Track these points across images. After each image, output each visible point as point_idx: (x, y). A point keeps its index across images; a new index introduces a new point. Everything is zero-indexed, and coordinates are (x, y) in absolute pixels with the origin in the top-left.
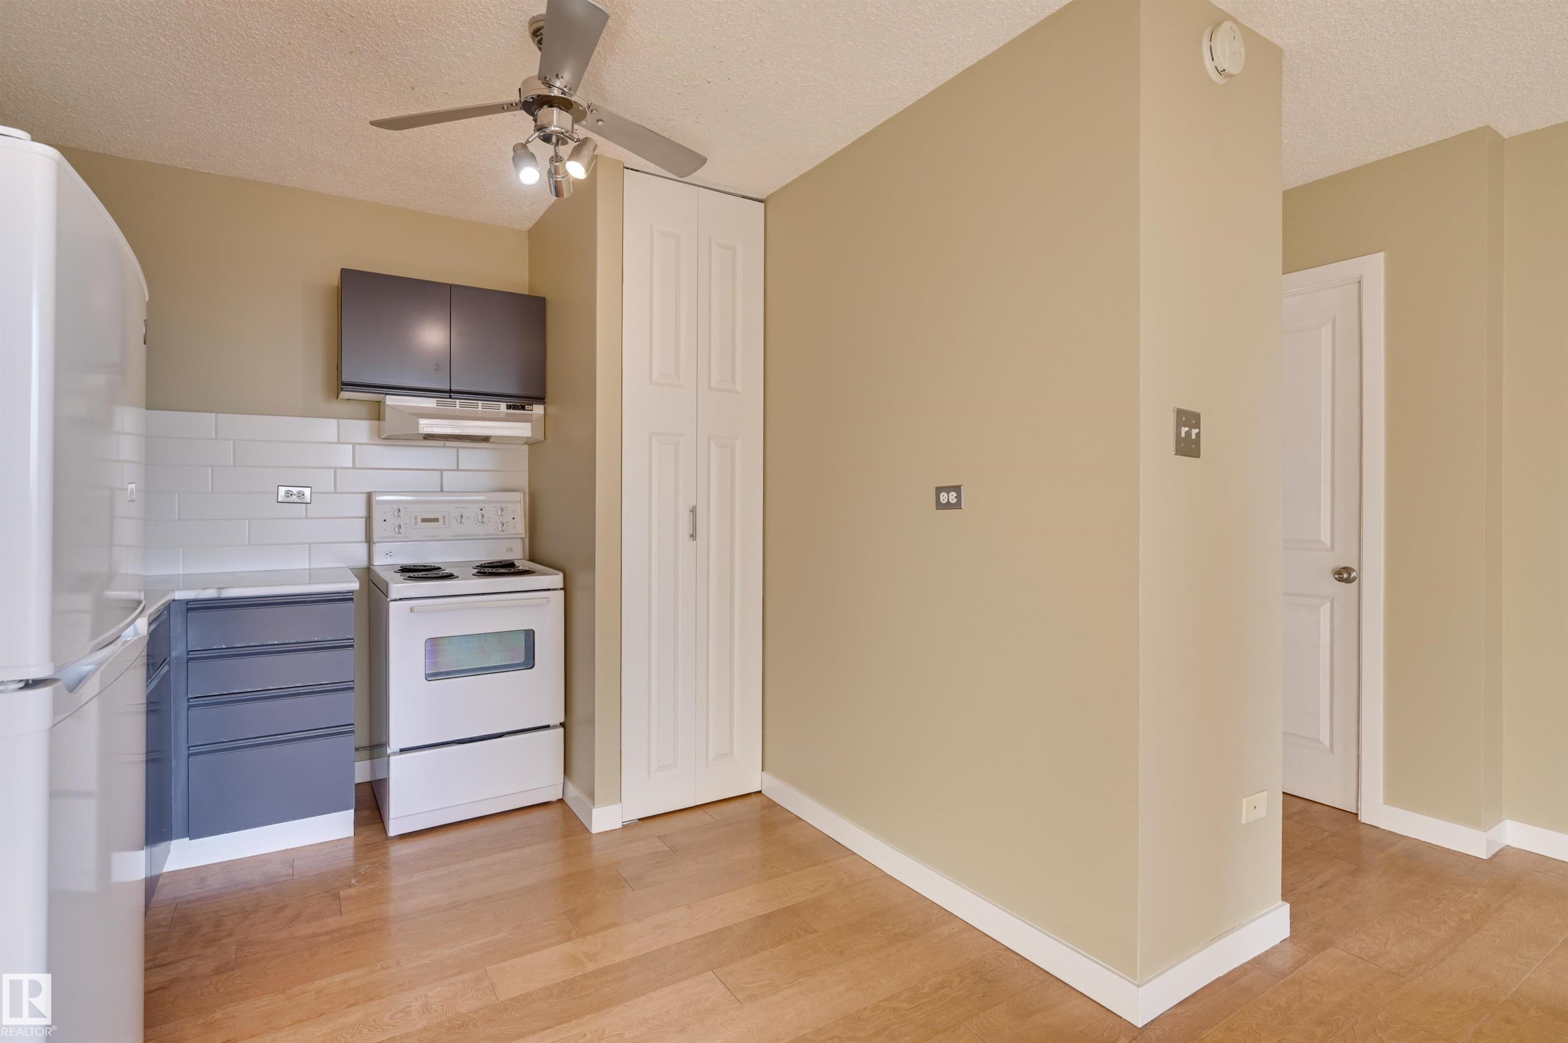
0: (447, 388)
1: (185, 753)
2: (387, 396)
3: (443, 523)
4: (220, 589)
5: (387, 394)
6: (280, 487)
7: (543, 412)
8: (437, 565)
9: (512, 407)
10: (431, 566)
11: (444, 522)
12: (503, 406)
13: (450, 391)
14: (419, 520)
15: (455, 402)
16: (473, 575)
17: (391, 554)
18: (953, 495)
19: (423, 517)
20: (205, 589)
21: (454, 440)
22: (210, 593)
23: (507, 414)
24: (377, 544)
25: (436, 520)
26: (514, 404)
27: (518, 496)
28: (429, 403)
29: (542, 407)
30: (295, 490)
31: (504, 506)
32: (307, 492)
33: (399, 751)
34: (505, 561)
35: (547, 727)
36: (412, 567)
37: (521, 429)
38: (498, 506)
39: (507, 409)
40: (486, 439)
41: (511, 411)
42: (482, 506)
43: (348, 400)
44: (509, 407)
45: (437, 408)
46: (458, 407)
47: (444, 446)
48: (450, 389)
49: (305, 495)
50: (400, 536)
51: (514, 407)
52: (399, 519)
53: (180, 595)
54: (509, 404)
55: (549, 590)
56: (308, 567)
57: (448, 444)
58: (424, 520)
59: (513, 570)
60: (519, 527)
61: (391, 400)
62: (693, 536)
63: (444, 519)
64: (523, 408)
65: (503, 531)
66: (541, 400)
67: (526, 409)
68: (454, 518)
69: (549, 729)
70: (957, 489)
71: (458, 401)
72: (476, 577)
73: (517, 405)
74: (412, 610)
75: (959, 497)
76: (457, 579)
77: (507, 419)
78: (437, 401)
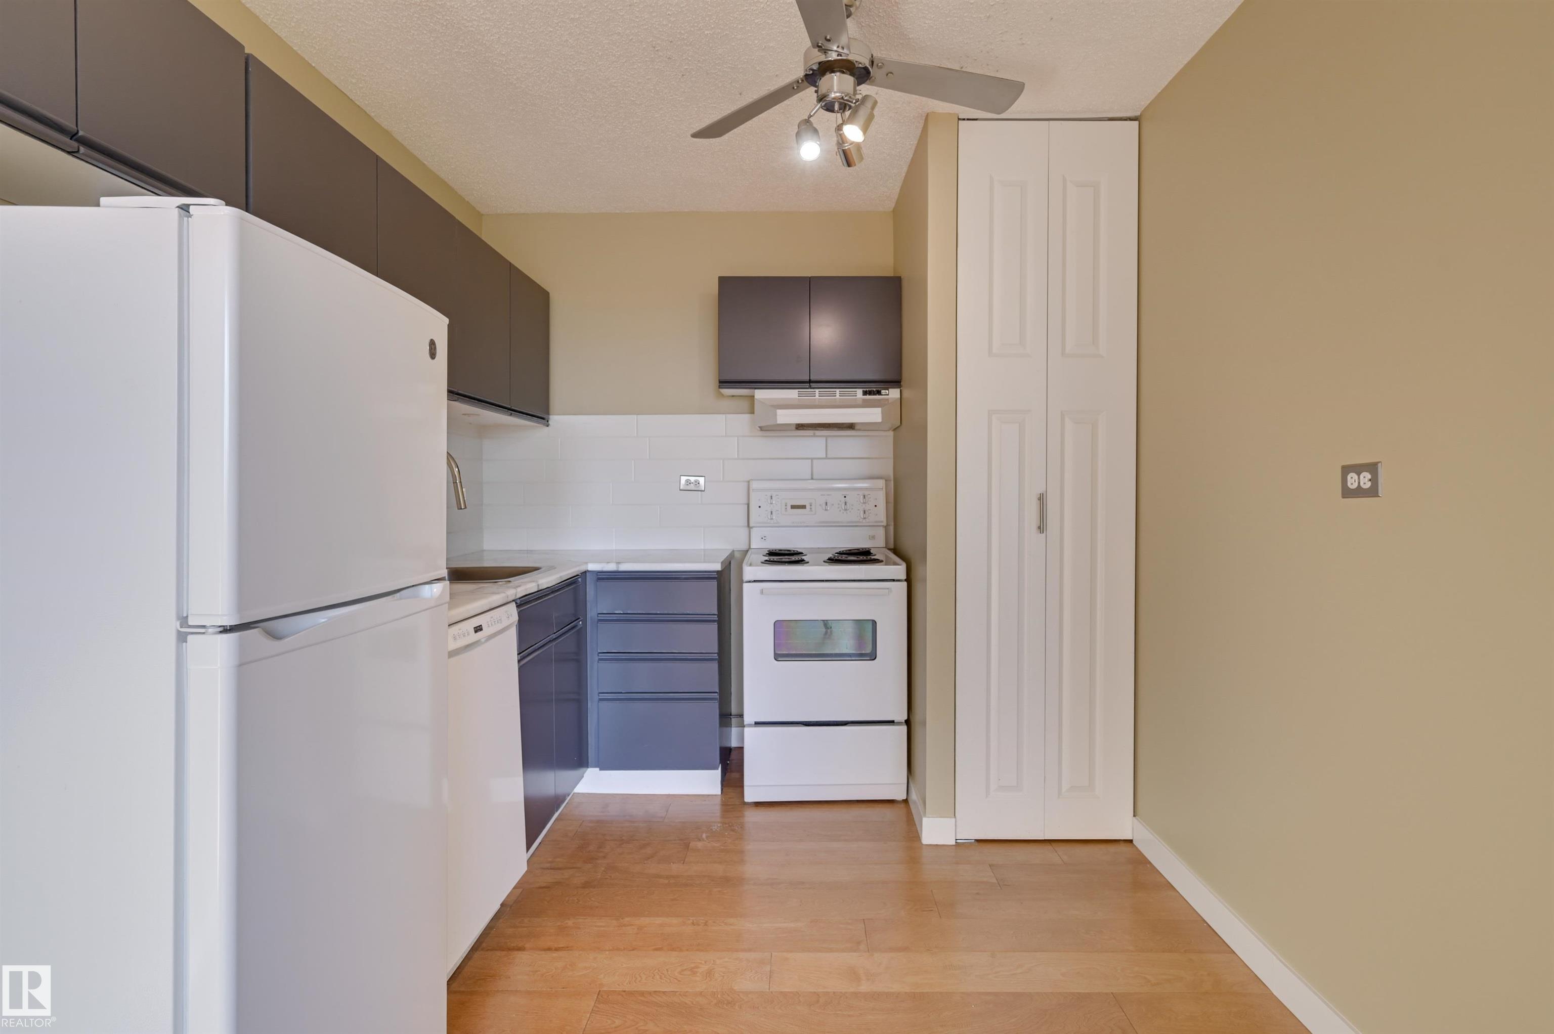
0: (807, 378)
1: (596, 698)
2: (756, 390)
3: (809, 509)
4: (618, 563)
5: (756, 388)
6: (682, 477)
7: (899, 396)
8: (800, 551)
9: (868, 392)
10: (794, 551)
11: (811, 508)
12: (859, 392)
13: (810, 382)
14: (789, 507)
15: (815, 391)
16: (824, 562)
17: (765, 538)
18: (1366, 476)
19: (792, 504)
20: (608, 563)
21: (823, 429)
22: (611, 567)
23: (864, 400)
24: (754, 528)
25: (804, 507)
26: (870, 390)
27: (881, 483)
28: (791, 394)
29: (898, 390)
30: (692, 479)
31: (866, 493)
32: (702, 480)
33: (754, 723)
34: (863, 549)
35: (891, 722)
36: (777, 551)
37: (874, 415)
38: (861, 493)
39: (863, 395)
40: (851, 426)
41: (868, 397)
42: (845, 493)
43: (733, 396)
44: (865, 393)
45: (799, 399)
46: (838, 396)
47: (814, 436)
48: (810, 379)
49: (700, 483)
50: (772, 521)
51: (870, 393)
52: (771, 506)
53: (592, 567)
54: (865, 390)
55: (894, 580)
56: (702, 548)
57: (818, 433)
58: (793, 507)
59: (865, 558)
60: (880, 514)
61: (761, 394)
62: (1041, 528)
63: (811, 506)
64: (879, 393)
65: (865, 518)
66: (896, 383)
67: (882, 394)
68: (820, 505)
69: (894, 725)
70: (1372, 468)
71: (817, 390)
72: (827, 564)
73: (873, 391)
74: (762, 592)
75: (1374, 480)
76: (807, 564)
77: (866, 404)
78: (799, 392)
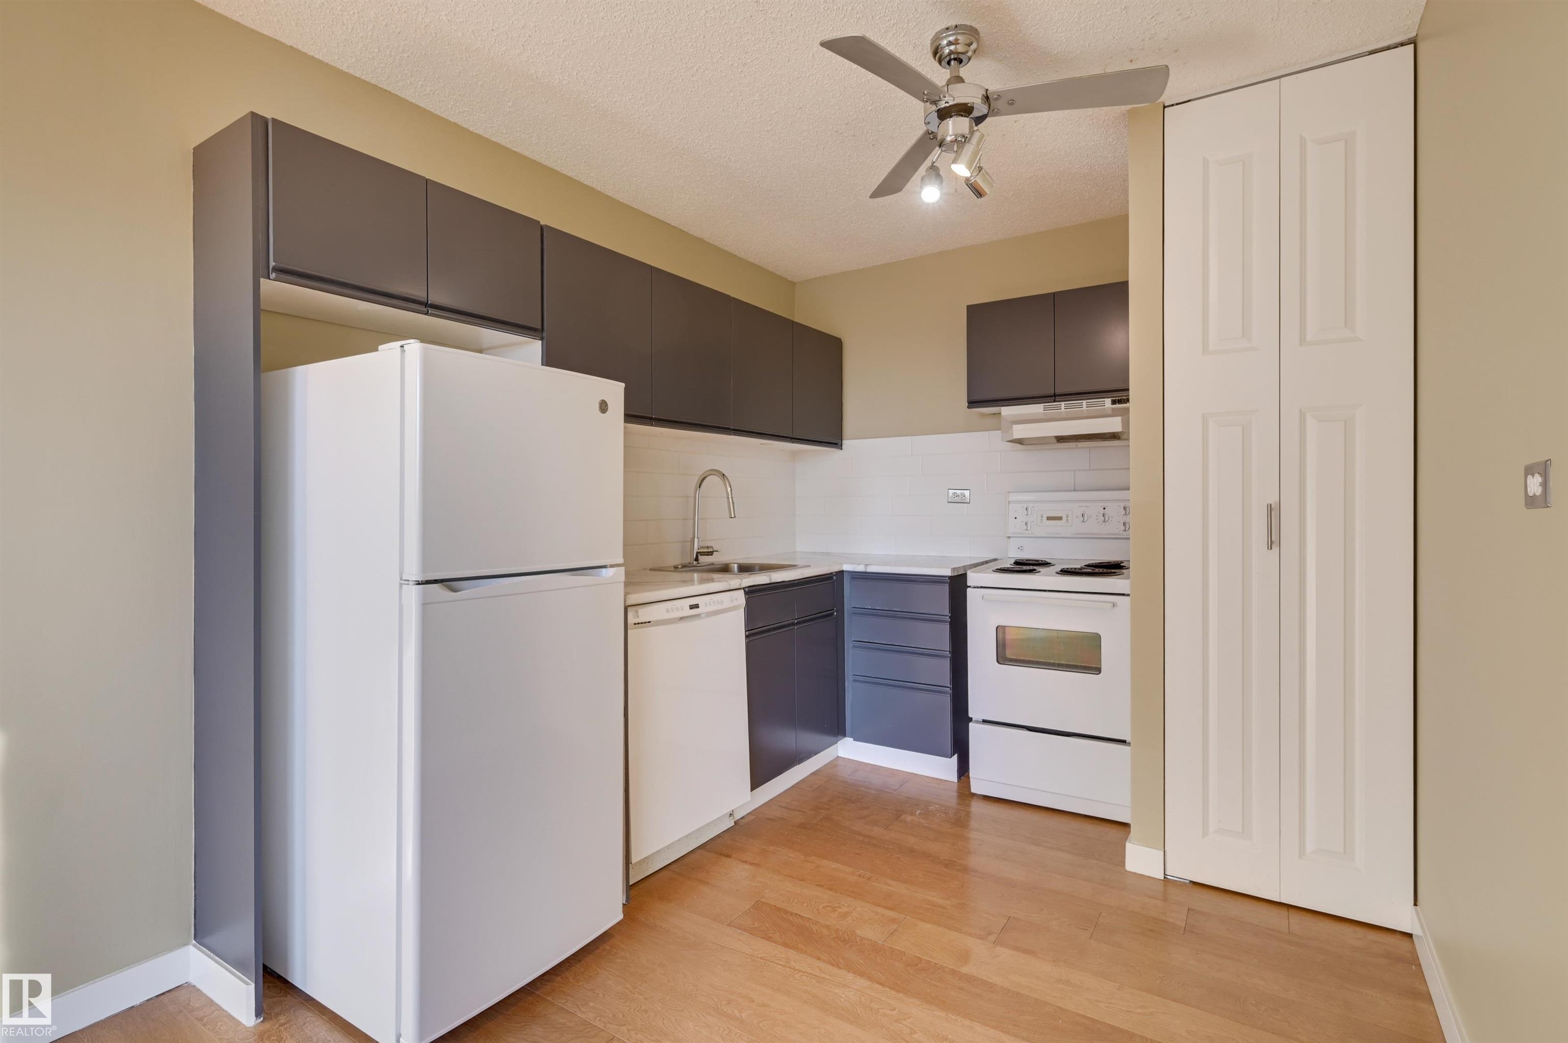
0: (1051, 392)
2: (1002, 408)
3: (1065, 521)
5: (1002, 406)
6: (949, 490)
8: (1049, 561)
9: (1117, 401)
11: (1067, 520)
12: (1108, 402)
13: (1054, 395)
14: (1045, 519)
15: (1061, 404)
17: (1021, 548)
19: (1048, 516)
23: (1113, 409)
24: (1011, 539)
25: (1060, 518)
26: (1120, 398)
28: (1037, 409)
30: (958, 492)
31: (1126, 505)
32: (967, 493)
34: (1118, 562)
36: (1024, 561)
37: (1115, 424)
38: (1121, 505)
39: (1112, 404)
41: (1117, 406)
42: (1104, 505)
44: (1114, 402)
45: (1044, 413)
47: (1077, 447)
48: (1055, 393)
49: (966, 496)
50: (1027, 532)
51: (1119, 402)
52: (1027, 517)
54: (1114, 399)
56: (968, 556)
57: (1081, 444)
58: (1049, 518)
59: (1104, 570)
61: (1007, 411)
63: (1067, 517)
64: (1128, 401)
65: (1126, 531)
68: (1077, 517)
71: (1063, 403)
73: (1124, 399)
77: (1113, 414)
78: (1044, 406)
